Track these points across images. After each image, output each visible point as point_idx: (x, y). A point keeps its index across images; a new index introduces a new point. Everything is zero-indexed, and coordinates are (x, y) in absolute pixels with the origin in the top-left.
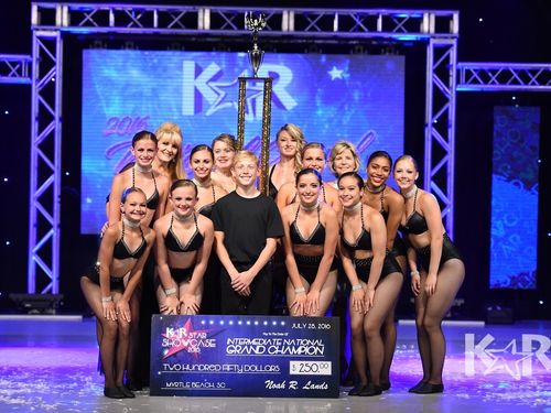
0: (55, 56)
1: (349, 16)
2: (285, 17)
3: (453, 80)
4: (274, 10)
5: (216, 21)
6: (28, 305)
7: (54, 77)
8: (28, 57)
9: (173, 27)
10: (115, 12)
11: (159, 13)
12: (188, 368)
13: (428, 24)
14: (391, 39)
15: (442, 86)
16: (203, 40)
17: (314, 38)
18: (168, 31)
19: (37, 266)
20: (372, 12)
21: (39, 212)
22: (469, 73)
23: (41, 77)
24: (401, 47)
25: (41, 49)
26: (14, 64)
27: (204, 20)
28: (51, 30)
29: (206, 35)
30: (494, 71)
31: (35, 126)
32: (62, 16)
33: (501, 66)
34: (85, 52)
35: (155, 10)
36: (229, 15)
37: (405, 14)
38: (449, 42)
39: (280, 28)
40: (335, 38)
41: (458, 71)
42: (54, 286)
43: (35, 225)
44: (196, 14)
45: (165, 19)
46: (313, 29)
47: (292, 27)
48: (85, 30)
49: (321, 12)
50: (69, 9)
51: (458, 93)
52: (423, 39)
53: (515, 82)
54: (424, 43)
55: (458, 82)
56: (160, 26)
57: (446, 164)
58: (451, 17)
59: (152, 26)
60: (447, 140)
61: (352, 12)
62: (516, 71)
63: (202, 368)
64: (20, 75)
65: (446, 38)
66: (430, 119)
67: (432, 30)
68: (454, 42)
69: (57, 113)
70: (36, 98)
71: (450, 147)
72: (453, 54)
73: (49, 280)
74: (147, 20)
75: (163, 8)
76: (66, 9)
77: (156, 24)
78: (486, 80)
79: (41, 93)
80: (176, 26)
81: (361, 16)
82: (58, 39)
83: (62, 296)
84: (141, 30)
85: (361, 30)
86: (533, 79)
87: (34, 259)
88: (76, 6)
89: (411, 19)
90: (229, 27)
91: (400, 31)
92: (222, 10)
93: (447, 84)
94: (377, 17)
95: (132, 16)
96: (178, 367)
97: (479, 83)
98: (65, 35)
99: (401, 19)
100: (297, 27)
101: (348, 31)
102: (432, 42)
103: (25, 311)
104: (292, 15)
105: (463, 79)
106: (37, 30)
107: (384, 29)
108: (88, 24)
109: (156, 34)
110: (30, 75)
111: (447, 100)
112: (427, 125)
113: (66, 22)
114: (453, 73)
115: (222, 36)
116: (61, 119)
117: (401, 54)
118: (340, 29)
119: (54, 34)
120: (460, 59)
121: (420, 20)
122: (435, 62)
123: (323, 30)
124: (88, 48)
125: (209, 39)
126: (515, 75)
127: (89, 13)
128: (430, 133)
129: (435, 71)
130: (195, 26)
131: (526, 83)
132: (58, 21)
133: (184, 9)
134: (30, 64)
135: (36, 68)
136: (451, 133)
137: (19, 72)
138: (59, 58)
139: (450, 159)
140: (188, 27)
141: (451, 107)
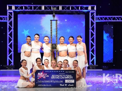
0: (12, 16)
1: (73, 7)
2: (60, 7)
3: (95, 20)
4: (57, 6)
5: (45, 8)
6: (7, 68)
7: (12, 20)
8: (6, 16)
9: (36, 9)
10: (24, 7)
11: (33, 7)
12: (43, 81)
13: (90, 8)
14: (82, 11)
15: (93, 21)
16: (43, 12)
17: (66, 11)
18: (35, 10)
19: (9, 60)
20: (78, 6)
21: (9, 48)
22: (98, 18)
23: (9, 20)
24: (84, 13)
25: (9, 14)
26: (3, 18)
27: (43, 8)
28: (11, 11)
29: (44, 11)
30: (103, 18)
31: (8, 30)
32: (13, 8)
33: (105, 16)
34: (18, 15)
35: (33, 6)
36: (48, 7)
37: (85, 6)
38: (94, 12)
39: (59, 9)
40: (70, 11)
41: (96, 18)
42: (12, 64)
43: (8, 51)
44: (41, 7)
45: (35, 8)
46: (66, 9)
47: (61, 9)
48: (18, 10)
49: (67, 6)
50: (15, 6)
51: (96, 22)
52: (89, 11)
53: (108, 20)
54: (89, 12)
55: (96, 20)
56: (34, 9)
57: (94, 37)
58: (94, 7)
59: (32, 9)
60: (94, 32)
61: (74, 6)
62: (108, 17)
63: (46, 81)
64: (5, 20)
65: (93, 11)
66: (90, 28)
67: (91, 9)
68: (95, 12)
69: (13, 28)
70: (8, 25)
71: (95, 33)
72: (95, 14)
73: (12, 62)
74: (31, 8)
75: (34, 5)
76: (14, 6)
77: (33, 9)
78: (102, 19)
79: (9, 24)
80: (37, 9)
81: (76, 7)
82: (13, 12)
83: (14, 66)
84: (30, 10)
85: (76, 10)
86: (112, 19)
87: (8, 58)
88: (16, 6)
89: (86, 7)
90: (48, 9)
91: (84, 10)
92: (47, 6)
93: (94, 20)
94: (79, 7)
95: (28, 7)
96: (41, 81)
97: (100, 20)
98: (14, 12)
99: (84, 7)
100: (62, 9)
101: (73, 10)
102: (91, 12)
103: (7, 69)
104: (61, 6)
105: (97, 19)
106: (8, 10)
107: (81, 9)
108: (19, 9)
109: (33, 11)
110: (7, 20)
111: (94, 24)
112: (90, 29)
113: (14, 9)
114: (95, 18)
115: (47, 11)
116: (13, 29)
117: (84, 14)
118: (71, 9)
119: (12, 11)
120: (96, 15)
121: (88, 7)
122: (91, 16)
123: (68, 10)
124: (19, 14)
125: (44, 12)
126: (108, 18)
127: (19, 7)
128: (90, 30)
129: (91, 18)
130: (41, 9)
131: (110, 20)
132: (13, 9)
133: (39, 6)
134: (7, 18)
135: (8, 18)
136: (95, 30)
137: (5, 19)
138: (13, 16)
139: (95, 36)
140: (40, 9)
141: (95, 25)
